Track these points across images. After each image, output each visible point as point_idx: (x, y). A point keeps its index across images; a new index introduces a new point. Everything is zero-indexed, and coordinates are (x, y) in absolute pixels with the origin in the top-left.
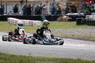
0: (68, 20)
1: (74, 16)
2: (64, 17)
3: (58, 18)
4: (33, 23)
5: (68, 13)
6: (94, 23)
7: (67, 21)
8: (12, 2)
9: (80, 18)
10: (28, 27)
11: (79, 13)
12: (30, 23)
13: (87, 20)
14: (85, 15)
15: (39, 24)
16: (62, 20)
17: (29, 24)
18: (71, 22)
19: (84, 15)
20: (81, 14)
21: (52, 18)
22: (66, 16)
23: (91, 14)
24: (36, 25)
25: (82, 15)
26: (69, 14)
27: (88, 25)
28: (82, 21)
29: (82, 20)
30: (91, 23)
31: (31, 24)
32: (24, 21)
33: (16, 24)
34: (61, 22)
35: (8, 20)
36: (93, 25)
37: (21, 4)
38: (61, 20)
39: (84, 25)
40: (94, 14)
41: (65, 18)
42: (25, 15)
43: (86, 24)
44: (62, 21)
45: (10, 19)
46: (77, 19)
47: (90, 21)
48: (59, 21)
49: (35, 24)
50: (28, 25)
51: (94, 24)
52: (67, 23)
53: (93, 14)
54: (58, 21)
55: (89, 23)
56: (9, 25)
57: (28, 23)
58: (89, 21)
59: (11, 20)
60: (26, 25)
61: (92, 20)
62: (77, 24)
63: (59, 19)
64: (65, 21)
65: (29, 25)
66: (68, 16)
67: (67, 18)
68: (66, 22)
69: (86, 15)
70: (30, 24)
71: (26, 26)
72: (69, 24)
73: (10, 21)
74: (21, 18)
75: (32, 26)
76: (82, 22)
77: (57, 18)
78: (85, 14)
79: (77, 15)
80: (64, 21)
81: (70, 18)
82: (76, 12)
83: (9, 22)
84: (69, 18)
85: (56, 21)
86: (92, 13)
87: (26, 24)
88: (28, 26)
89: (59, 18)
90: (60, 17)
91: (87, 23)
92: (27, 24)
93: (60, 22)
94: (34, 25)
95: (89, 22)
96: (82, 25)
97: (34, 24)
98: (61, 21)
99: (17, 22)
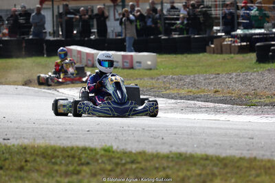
0: (237, 50)
1: (254, 37)
2: (227, 39)
3: (210, 43)
4: (135, 60)
7: (234, 53)
9: (267, 43)
10: (120, 70)
11: (267, 29)
12: (125, 60)
16: (221, 50)
17: (123, 62)
18: (245, 55)
21: (193, 44)
22: (230, 39)
24: (142, 65)
26: (239, 32)
29: (272, 48)
31: (127, 62)
33: (87, 62)
34: (219, 56)
38: (217, 49)
41: (229, 43)
44: (221, 53)
45: (71, 50)
46: (258, 44)
48: (214, 53)
49: (140, 63)
50: (120, 64)
52: (232, 58)
54: (210, 53)
57: (120, 60)
59: (75, 54)
62: (257, 61)
63: (213, 46)
64: (231, 53)
65: (123, 65)
66: (238, 38)
67: (233, 44)
68: (232, 55)
71: (116, 68)
72: (237, 60)
73: (71, 54)
75: (132, 68)
76: (271, 54)
77: (208, 45)
80: (226, 53)
81: (243, 42)
84: (239, 44)
85: (205, 54)
88: (120, 68)
89: (212, 44)
90: (215, 40)
92: (117, 62)
93: (215, 55)
94: (138, 64)
96: (273, 62)
97: (137, 62)
98: (217, 53)
99: (90, 58)
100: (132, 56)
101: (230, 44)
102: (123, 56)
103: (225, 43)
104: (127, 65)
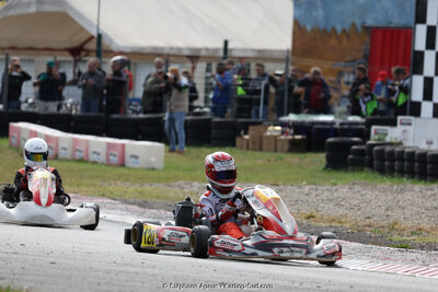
0: (286, 146)
1: (316, 126)
2: (270, 128)
3: (242, 132)
4: (128, 153)
5: (287, 114)
6: (406, 164)
7: (282, 151)
8: (31, 49)
9: (345, 139)
10: (103, 167)
11: (341, 114)
12: (111, 152)
13: (376, 148)
14: (369, 123)
15: (153, 159)
16: (259, 145)
17: (108, 155)
18: (302, 156)
19: (363, 127)
20: (351, 118)
21: (214, 132)
22: (279, 128)
23: (393, 123)
25: (354, 127)
26: (292, 117)
27: (382, 171)
28: (353, 154)
29: (354, 147)
30: (396, 163)
31: (115, 156)
32: (88, 141)
34: (257, 154)
35: (12, 133)
36: (402, 173)
37: (76, 61)
38: (254, 143)
39: (362, 170)
40: (410, 124)
41: (275, 134)
42: (93, 114)
43: (371, 166)
44: (261, 149)
45: (19, 129)
46: (330, 140)
47: (392, 153)
48: (248, 148)
49: (136, 157)
50: (102, 158)
51: (406, 169)
52: (281, 159)
53: (402, 124)
54: (241, 148)
55: (387, 163)
56: (16, 154)
57: (102, 150)
58: (386, 156)
59: (25, 136)
60: (93, 157)
61: (397, 149)
62: (327, 167)
63: (247, 137)
64: (276, 150)
65: (108, 160)
66: (290, 128)
67: (282, 137)
68: (279, 155)
69: (374, 128)
70: (111, 158)
71: (95, 163)
72: (291, 164)
73: (19, 136)
74: (72, 123)
75: (122, 165)
76: (350, 157)
77: (240, 135)
78: (367, 120)
79: (332, 123)
80: (269, 150)
81: (298, 134)
82: (327, 111)
83: (14, 141)
84: (290, 137)
85: (234, 149)
86: (400, 118)
87: (94, 152)
88: (102, 164)
89: (246, 133)
90: (251, 128)
91: (375, 162)
92: (99, 154)
93: (250, 152)
94: (133, 160)
95: (384, 160)
96: (353, 171)
98: (254, 150)
99: (53, 145)
100: (123, 145)
101: (276, 137)
102: (109, 144)
103: (268, 134)
104: (114, 160)
